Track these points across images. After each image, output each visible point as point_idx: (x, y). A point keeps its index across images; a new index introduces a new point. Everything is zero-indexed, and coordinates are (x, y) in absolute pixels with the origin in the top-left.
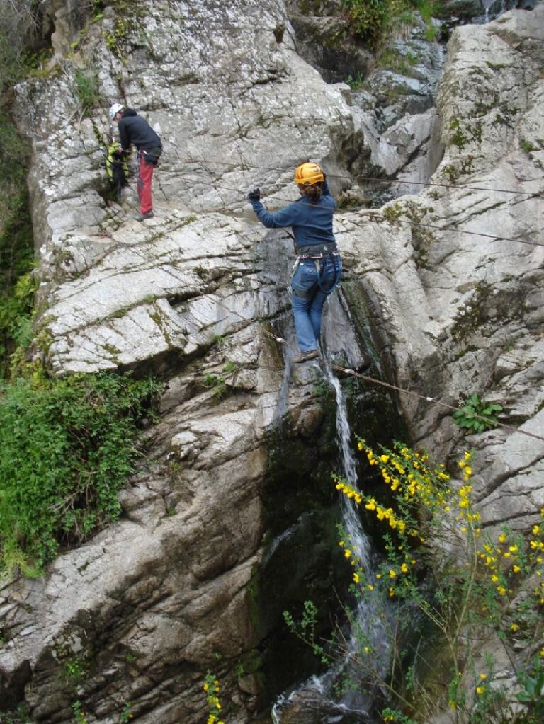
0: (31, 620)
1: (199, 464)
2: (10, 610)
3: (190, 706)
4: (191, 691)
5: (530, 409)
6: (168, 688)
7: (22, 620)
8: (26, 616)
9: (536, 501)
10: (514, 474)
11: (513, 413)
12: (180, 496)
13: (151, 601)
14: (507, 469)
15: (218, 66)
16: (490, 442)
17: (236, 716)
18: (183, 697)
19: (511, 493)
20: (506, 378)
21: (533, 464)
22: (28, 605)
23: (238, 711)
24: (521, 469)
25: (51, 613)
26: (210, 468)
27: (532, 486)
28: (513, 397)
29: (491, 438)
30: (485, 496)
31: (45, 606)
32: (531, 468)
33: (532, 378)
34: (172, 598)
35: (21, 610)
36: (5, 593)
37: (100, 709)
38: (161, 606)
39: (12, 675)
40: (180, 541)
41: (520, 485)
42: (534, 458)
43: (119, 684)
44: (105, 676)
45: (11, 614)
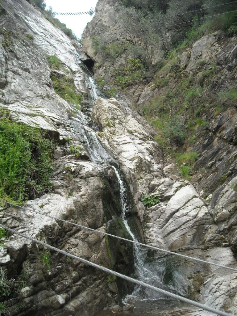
0: (22, 225)
1: (80, 176)
2: (9, 219)
3: (95, 294)
4: (94, 285)
5: (171, 193)
6: (85, 282)
7: (16, 225)
8: (18, 224)
9: (192, 215)
10: (177, 211)
11: (165, 196)
12: (73, 189)
13: (73, 231)
14: (174, 210)
15: (35, 71)
16: (159, 206)
17: (111, 304)
18: (91, 288)
19: (179, 217)
20: (156, 188)
21: (184, 205)
22: (18, 218)
23: (111, 302)
24: (180, 208)
25: (32, 223)
26: (85, 178)
27: (187, 212)
28: (163, 192)
29: (159, 205)
30: (165, 225)
31: (27, 220)
32: (184, 207)
33: (167, 185)
34: (82, 231)
35: (14, 220)
36: (2, 213)
37: (58, 288)
38: (78, 234)
39: (18, 252)
40: (81, 204)
41: (181, 213)
42: (184, 203)
43: (64, 275)
44: (58, 269)
45: (10, 221)
